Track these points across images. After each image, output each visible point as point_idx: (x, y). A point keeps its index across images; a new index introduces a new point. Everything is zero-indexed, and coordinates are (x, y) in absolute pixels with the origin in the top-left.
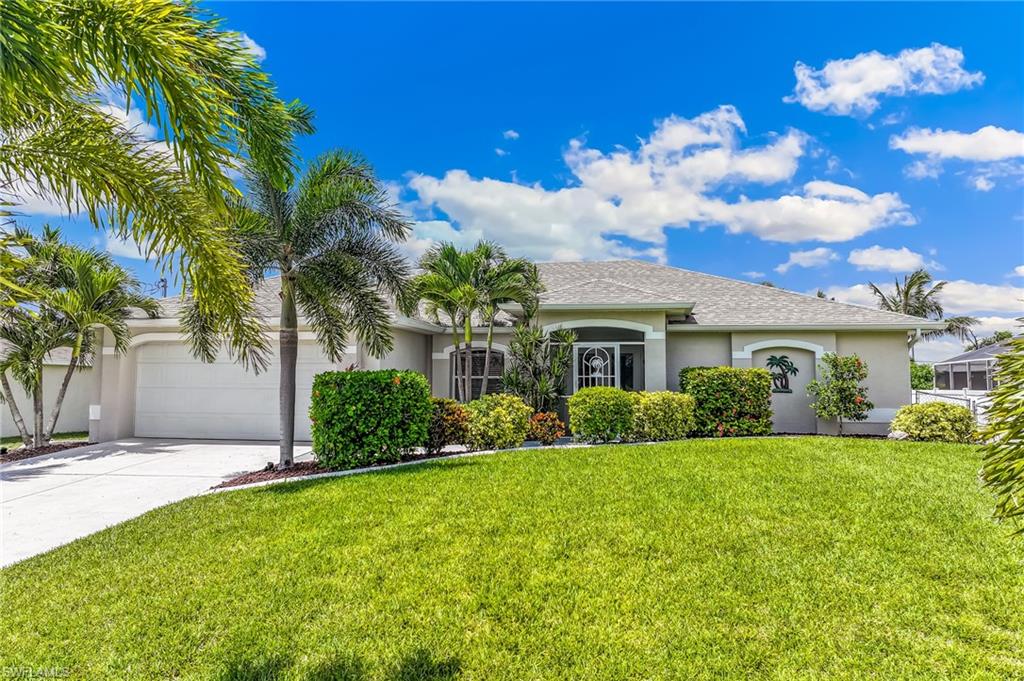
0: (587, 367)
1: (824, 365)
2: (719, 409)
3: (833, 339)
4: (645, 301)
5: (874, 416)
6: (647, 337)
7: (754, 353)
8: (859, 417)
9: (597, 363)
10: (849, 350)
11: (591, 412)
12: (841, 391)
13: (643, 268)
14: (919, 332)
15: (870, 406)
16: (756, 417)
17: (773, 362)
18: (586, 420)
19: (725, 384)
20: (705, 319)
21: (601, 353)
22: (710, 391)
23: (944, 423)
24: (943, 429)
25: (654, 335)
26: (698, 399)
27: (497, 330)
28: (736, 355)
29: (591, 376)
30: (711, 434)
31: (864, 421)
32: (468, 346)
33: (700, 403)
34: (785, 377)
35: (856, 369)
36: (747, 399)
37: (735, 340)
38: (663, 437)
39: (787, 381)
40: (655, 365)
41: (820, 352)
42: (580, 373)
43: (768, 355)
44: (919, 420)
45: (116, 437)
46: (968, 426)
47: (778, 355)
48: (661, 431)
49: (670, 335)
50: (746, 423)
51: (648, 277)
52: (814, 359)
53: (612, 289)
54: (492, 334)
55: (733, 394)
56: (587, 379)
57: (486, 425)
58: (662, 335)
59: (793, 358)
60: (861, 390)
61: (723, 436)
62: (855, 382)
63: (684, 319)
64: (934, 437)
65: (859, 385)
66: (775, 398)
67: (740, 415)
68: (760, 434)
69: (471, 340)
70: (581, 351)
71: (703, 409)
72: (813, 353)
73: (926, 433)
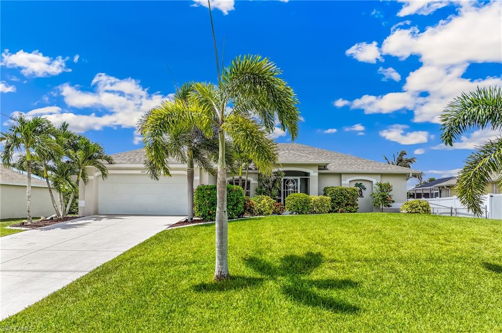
0: (287, 186)
1: (376, 186)
2: (339, 202)
3: (379, 177)
4: (311, 161)
5: (394, 206)
6: (311, 175)
7: (350, 182)
8: (389, 206)
9: (291, 185)
10: (385, 181)
11: (296, 203)
12: (383, 196)
13: (300, 147)
14: (411, 175)
15: (393, 202)
16: (353, 205)
17: (357, 185)
18: (294, 206)
19: (342, 193)
20: (332, 168)
21: (292, 181)
22: (337, 196)
23: (420, 207)
24: (419, 209)
25: (314, 173)
26: (332, 199)
27: (250, 171)
28: (343, 182)
29: (288, 190)
30: (336, 212)
31: (390, 208)
32: (240, 178)
33: (332, 200)
34: (361, 191)
35: (389, 188)
36: (349, 199)
37: (343, 177)
38: (320, 212)
39: (362, 193)
40: (314, 185)
41: (375, 182)
42: (284, 189)
43: (355, 183)
44: (411, 207)
45: (92, 213)
46: (428, 208)
47: (359, 183)
48: (320, 210)
49: (319, 174)
50: (349, 208)
51: (303, 150)
52: (372, 184)
53: (296, 155)
54: (248, 173)
55: (345, 197)
56: (287, 192)
57: (260, 206)
58: (316, 174)
59: (364, 184)
60: (390, 196)
61: (341, 212)
62: (388, 193)
63: (323, 168)
64: (416, 212)
65: (390, 193)
66: (359, 198)
67: (347, 205)
68: (354, 212)
69: (242, 175)
70: (285, 180)
71: (334, 202)
72: (372, 182)
73: (414, 211)
